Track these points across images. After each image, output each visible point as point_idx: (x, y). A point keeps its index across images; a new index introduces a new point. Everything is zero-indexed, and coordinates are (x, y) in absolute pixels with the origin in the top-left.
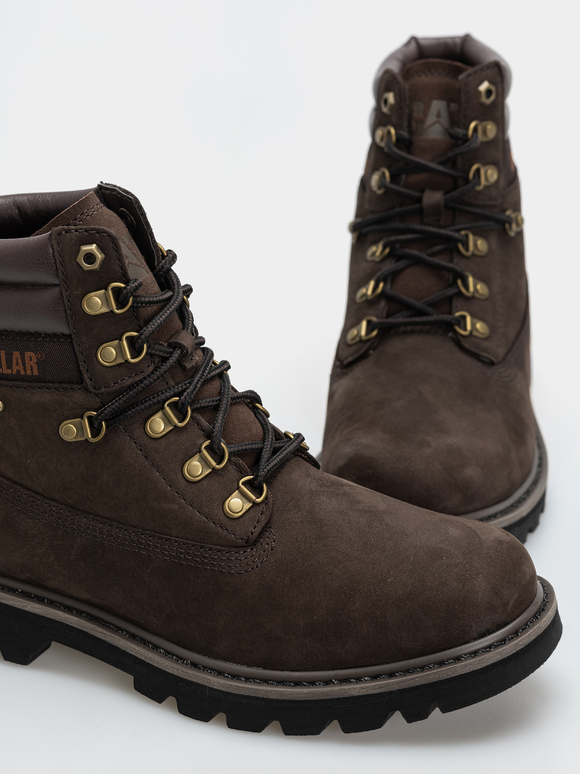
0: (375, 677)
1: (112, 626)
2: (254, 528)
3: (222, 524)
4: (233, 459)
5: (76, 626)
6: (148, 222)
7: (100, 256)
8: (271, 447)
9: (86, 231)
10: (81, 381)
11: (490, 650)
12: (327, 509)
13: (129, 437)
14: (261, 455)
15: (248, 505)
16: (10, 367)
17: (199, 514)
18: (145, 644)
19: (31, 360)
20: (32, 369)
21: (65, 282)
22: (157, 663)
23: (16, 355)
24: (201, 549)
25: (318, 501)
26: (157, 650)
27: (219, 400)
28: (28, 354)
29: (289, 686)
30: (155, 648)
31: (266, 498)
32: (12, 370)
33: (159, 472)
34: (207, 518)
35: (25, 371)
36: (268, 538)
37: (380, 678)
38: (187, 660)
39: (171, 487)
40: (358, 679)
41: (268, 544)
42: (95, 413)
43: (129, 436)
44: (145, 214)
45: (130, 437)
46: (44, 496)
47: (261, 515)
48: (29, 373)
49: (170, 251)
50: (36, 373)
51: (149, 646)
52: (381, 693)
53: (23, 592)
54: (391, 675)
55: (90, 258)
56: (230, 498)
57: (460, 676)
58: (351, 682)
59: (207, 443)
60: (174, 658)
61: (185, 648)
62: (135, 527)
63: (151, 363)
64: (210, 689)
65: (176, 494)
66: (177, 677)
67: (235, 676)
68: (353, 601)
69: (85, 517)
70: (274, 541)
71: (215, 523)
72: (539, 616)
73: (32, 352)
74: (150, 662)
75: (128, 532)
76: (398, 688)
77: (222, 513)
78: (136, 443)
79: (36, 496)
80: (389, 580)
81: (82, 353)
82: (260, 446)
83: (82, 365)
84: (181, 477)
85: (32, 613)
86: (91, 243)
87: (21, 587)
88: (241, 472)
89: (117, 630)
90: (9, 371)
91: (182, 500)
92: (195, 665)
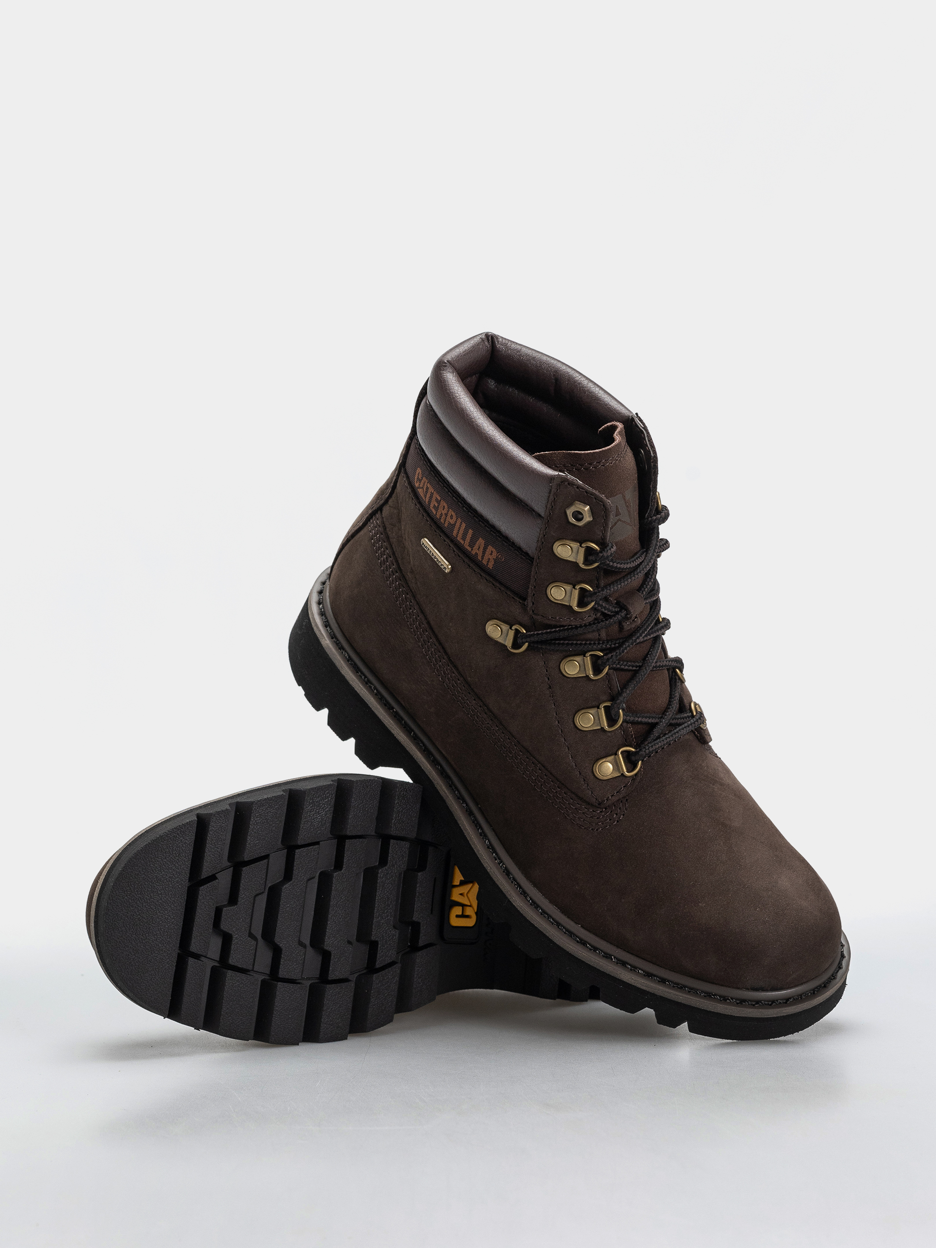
0: (648, 975)
1: (456, 792)
2: (612, 796)
3: (586, 777)
4: (625, 724)
5: (427, 772)
6: (657, 481)
7: (588, 518)
8: (669, 722)
9: (586, 492)
10: (525, 599)
11: (755, 1004)
12: (685, 805)
13: (543, 663)
14: (653, 730)
15: (618, 774)
16: (472, 545)
17: (571, 758)
18: (476, 826)
19: (491, 554)
20: (488, 562)
21: (548, 521)
22: (478, 851)
23: (481, 542)
24: (558, 788)
25: (682, 794)
26: (483, 838)
27: (640, 667)
28: (490, 548)
29: (574, 939)
30: (483, 835)
31: (636, 775)
32: (472, 550)
33: (554, 705)
34: (576, 766)
35: (482, 558)
36: (620, 809)
37: (652, 978)
38: (504, 864)
39: (558, 722)
40: (634, 969)
41: (617, 814)
42: (525, 632)
43: (545, 662)
44: (658, 473)
45: (545, 664)
46: (450, 658)
47: (624, 787)
48: (485, 562)
49: (665, 507)
50: (491, 566)
51: (478, 830)
52: (646, 991)
53: (396, 713)
54: (663, 981)
55: (578, 516)
56: (604, 760)
57: (717, 1013)
58: (626, 966)
59: (608, 704)
60: (494, 854)
61: (508, 851)
62: (513, 736)
63: (593, 614)
64: (509, 901)
65: (560, 731)
66: (488, 873)
67: (535, 905)
68: (661, 905)
69: (475, 700)
70: (623, 815)
71: (580, 774)
72: (817, 991)
73: (496, 549)
74: (473, 846)
75: (505, 736)
76: (662, 995)
77: (591, 769)
78: (547, 671)
79: (443, 654)
80: (700, 904)
81: (536, 579)
82: (657, 720)
83: (531, 588)
84: (571, 720)
85: (395, 737)
86: (586, 504)
87: (397, 708)
88: (626, 740)
89: (460, 798)
90: (469, 549)
91: (563, 739)
92: (507, 872)
